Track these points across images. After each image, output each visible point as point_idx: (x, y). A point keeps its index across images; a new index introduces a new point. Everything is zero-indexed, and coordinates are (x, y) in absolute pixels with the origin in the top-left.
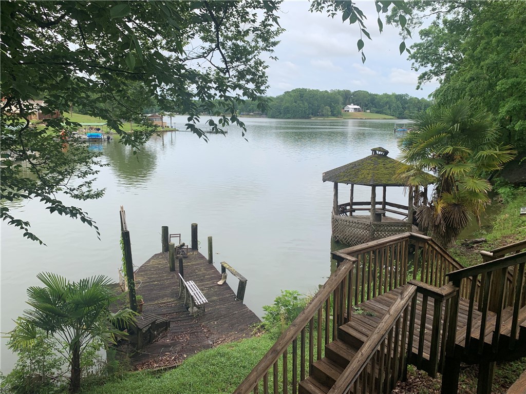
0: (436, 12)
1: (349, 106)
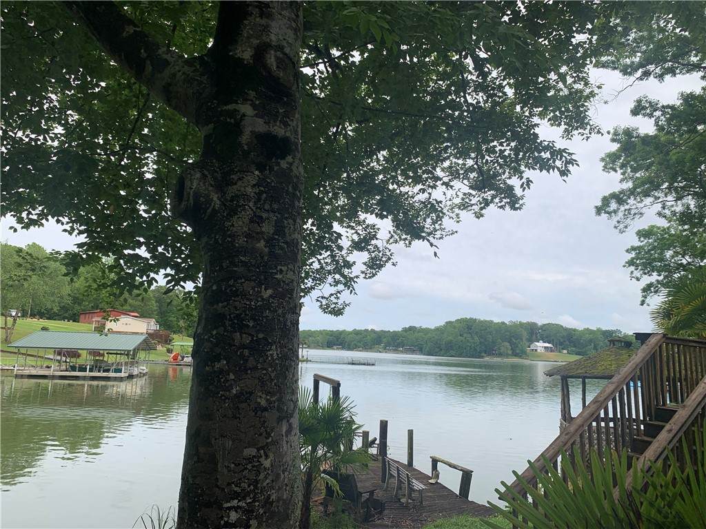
0: (660, 200)
1: (537, 343)
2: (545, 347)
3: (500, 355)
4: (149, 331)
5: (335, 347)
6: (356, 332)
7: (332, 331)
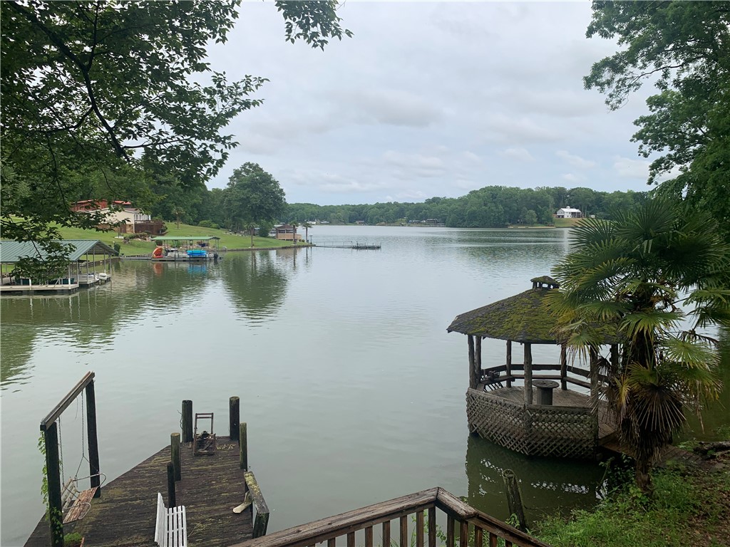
0: (662, 67)
1: (564, 209)
2: (572, 213)
3: (525, 223)
4: (138, 222)
5: (357, 222)
6: (379, 206)
7: (355, 205)
